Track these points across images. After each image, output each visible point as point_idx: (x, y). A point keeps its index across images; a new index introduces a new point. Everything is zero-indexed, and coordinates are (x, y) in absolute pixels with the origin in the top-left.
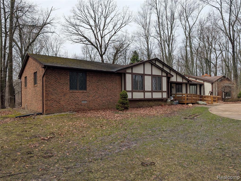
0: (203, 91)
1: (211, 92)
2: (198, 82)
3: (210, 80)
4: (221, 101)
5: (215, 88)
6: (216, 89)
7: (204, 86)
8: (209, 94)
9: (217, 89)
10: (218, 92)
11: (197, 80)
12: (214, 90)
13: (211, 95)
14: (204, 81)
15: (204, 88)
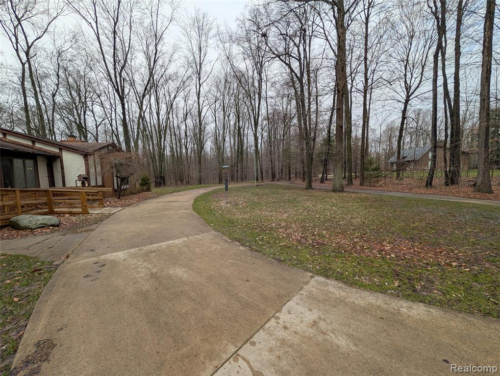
0: (60, 175)
1: (84, 178)
2: (40, 149)
3: (81, 148)
4: (113, 200)
5: (95, 166)
6: (97, 169)
7: (62, 162)
8: (79, 184)
9: (99, 169)
10: (103, 178)
11: (38, 145)
12: (92, 171)
13: (83, 183)
14: (61, 149)
15: (62, 168)
